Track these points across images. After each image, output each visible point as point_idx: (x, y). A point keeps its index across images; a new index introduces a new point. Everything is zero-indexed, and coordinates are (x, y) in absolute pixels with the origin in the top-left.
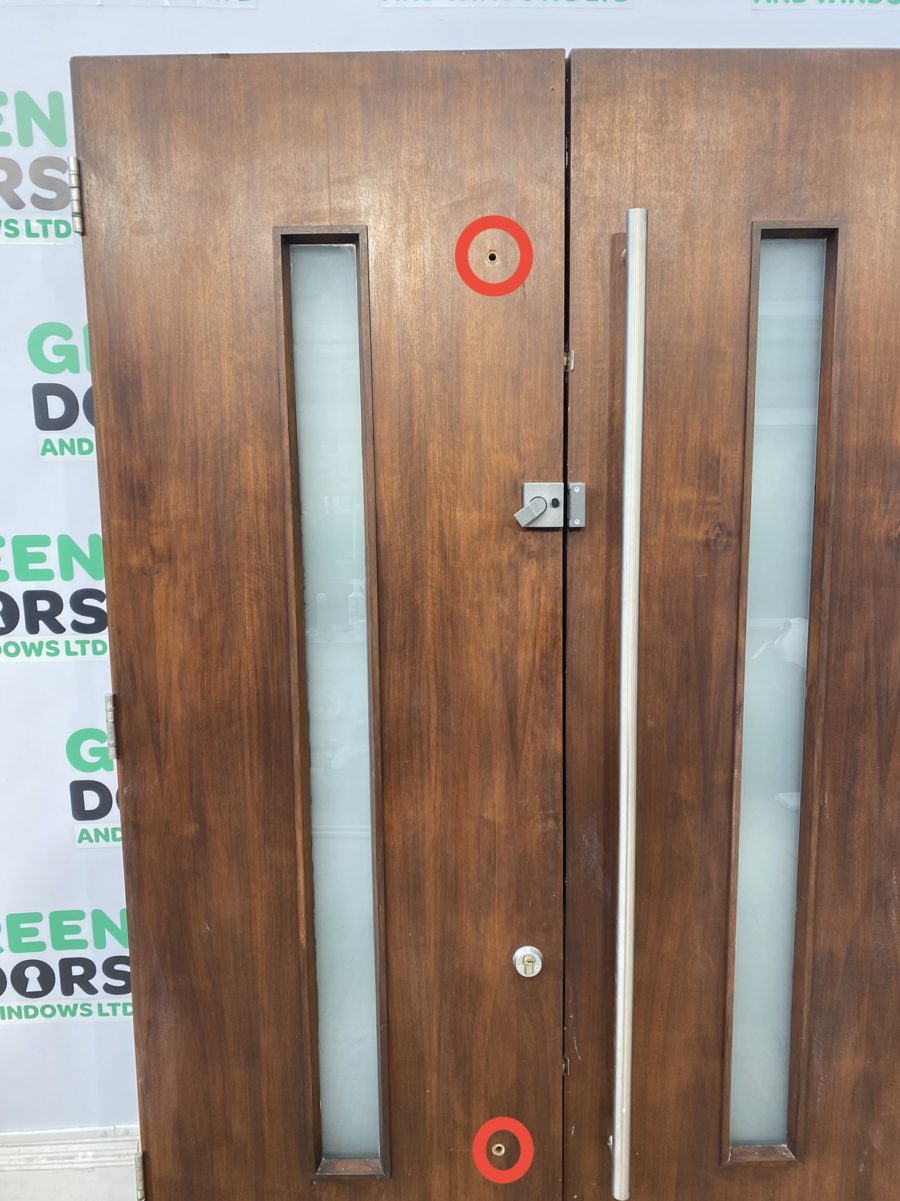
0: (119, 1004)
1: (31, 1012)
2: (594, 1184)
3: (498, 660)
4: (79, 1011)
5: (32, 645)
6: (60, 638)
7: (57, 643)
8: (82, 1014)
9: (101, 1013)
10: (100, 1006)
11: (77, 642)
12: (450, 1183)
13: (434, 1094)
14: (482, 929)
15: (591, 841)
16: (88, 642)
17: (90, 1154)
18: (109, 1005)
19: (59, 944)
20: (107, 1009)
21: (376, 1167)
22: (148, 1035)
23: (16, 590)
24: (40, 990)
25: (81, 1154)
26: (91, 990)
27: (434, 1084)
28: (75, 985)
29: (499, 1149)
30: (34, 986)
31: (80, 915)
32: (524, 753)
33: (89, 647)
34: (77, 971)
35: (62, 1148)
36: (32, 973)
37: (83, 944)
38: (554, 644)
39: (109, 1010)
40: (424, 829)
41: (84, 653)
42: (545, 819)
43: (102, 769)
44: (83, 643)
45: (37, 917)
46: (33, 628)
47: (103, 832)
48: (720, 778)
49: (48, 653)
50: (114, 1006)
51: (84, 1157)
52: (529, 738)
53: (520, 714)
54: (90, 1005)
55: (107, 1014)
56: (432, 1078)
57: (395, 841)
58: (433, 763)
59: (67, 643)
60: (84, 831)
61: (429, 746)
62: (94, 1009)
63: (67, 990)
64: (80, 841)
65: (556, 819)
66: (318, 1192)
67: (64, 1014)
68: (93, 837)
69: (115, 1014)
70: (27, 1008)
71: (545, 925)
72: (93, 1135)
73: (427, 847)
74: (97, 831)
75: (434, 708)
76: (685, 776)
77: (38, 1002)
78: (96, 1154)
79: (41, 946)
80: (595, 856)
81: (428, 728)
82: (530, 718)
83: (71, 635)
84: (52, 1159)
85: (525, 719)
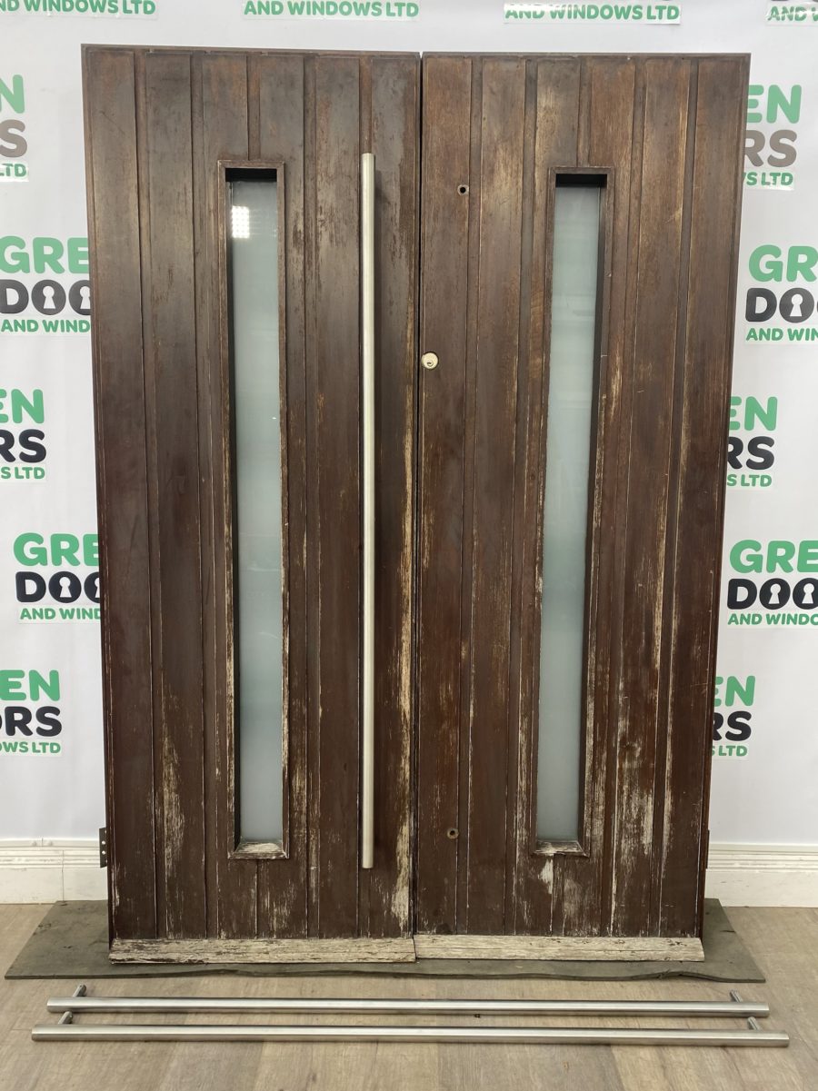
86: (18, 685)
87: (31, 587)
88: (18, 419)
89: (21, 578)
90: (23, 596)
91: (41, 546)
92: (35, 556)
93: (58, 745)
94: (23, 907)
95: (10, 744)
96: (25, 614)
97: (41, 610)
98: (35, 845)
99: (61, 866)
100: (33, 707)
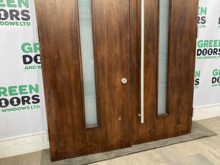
0: (36, 106)
1: (15, 109)
2: (136, 124)
3: (118, 20)
4: (26, 108)
5: (12, 23)
6: (19, 21)
7: (18, 22)
8: (27, 109)
9: (32, 108)
10: (31, 107)
11: (23, 22)
12: (111, 127)
13: (108, 109)
14: (116, 75)
15: (134, 58)
16: (26, 22)
17: (30, 140)
18: (33, 106)
19: (21, 93)
20: (33, 107)
21: (97, 125)
22: (48, 103)
23: (8, 9)
24: (17, 104)
25: (28, 140)
26: (29, 103)
27: (108, 107)
28: (25, 102)
29: (120, 118)
30: (15, 103)
31: (26, 86)
32: (123, 40)
33: (26, 24)
34: (26, 99)
35: (24, 139)
36: (15, 100)
37: (27, 93)
38: (128, 18)
39: (34, 107)
40: (104, 56)
41: (25, 25)
42: (127, 53)
43: (30, 52)
44: (24, 23)
45: (16, 87)
46: (12, 19)
47: (31, 67)
48: (156, 45)
49: (16, 25)
50: (35, 106)
51: (29, 141)
52: (123, 37)
53: (122, 31)
54: (29, 107)
55: (33, 108)
56: (107, 106)
57: (99, 58)
58: (106, 42)
59: (21, 23)
60: (26, 67)
61: (105, 39)
62: (30, 107)
63: (24, 104)
64: (25, 69)
65: (128, 53)
66: (86, 132)
67: (23, 109)
68: (28, 68)
69: (35, 108)
70: (14, 108)
71: (127, 74)
72: (31, 136)
73: (105, 60)
74: (29, 67)
75: (106, 30)
76: (150, 45)
77: (17, 107)
78: (32, 139)
79: (17, 94)
80: (135, 61)
81: (105, 35)
82: (124, 33)
83: (21, 21)
84: (22, 142)
85: (123, 32)
86: (25, 90)
87: (28, 60)
88: (20, 6)
89: (24, 57)
90: (25, 62)
91: (30, 47)
92: (29, 50)
93: (39, 106)
94: (32, 154)
95: (24, 107)
96: (26, 68)
97: (31, 66)
98: (34, 135)
99: (42, 140)
100: (31, 96)
